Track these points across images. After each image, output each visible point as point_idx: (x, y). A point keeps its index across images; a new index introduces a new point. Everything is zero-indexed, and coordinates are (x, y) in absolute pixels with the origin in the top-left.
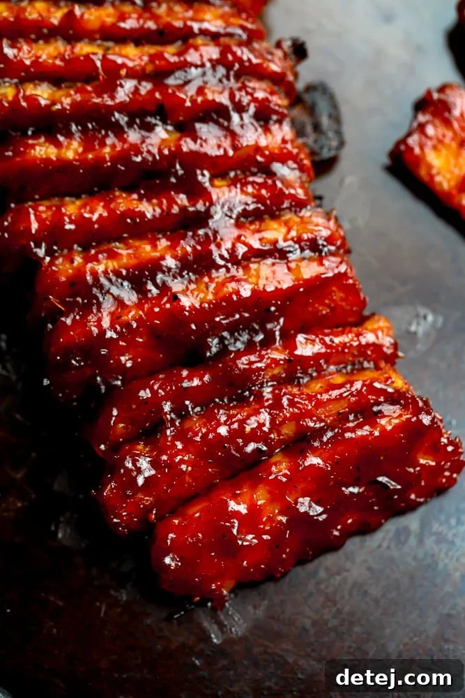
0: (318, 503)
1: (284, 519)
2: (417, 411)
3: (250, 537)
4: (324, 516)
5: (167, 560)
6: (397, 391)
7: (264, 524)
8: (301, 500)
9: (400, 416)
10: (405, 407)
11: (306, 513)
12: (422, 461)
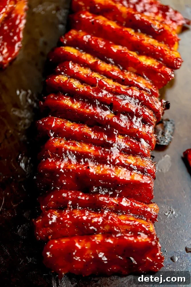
0: (106, 257)
1: (93, 257)
2: (152, 240)
3: (78, 258)
4: (106, 262)
5: (48, 253)
6: (149, 231)
7: (86, 256)
8: (101, 253)
9: (146, 239)
10: (149, 237)
11: (101, 258)
12: (148, 258)
